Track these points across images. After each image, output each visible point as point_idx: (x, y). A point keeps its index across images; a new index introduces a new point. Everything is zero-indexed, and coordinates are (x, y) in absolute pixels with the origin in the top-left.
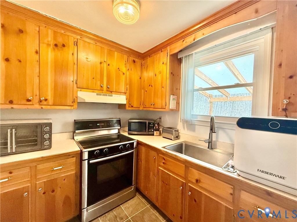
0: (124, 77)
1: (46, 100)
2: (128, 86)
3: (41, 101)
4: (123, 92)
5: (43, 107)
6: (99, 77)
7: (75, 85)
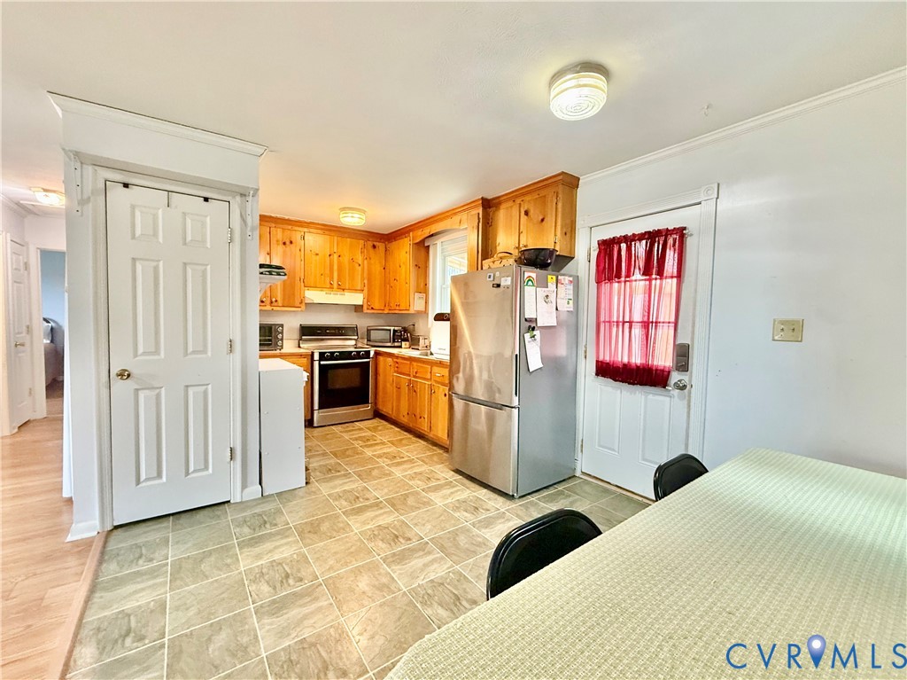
0: (360, 268)
1: (276, 301)
2: (366, 281)
3: (272, 302)
4: (359, 288)
5: (275, 308)
6: (328, 272)
7: (302, 284)
